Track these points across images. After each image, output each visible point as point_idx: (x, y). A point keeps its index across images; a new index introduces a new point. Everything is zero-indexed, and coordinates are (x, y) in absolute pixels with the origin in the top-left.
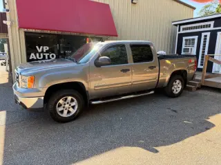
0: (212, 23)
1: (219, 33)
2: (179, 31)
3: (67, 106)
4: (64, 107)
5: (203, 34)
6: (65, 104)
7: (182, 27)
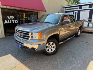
0: (78, 7)
1: (81, 11)
2: (65, 10)
3: (50, 47)
4: (49, 48)
5: (75, 12)
6: (49, 46)
7: (66, 9)
